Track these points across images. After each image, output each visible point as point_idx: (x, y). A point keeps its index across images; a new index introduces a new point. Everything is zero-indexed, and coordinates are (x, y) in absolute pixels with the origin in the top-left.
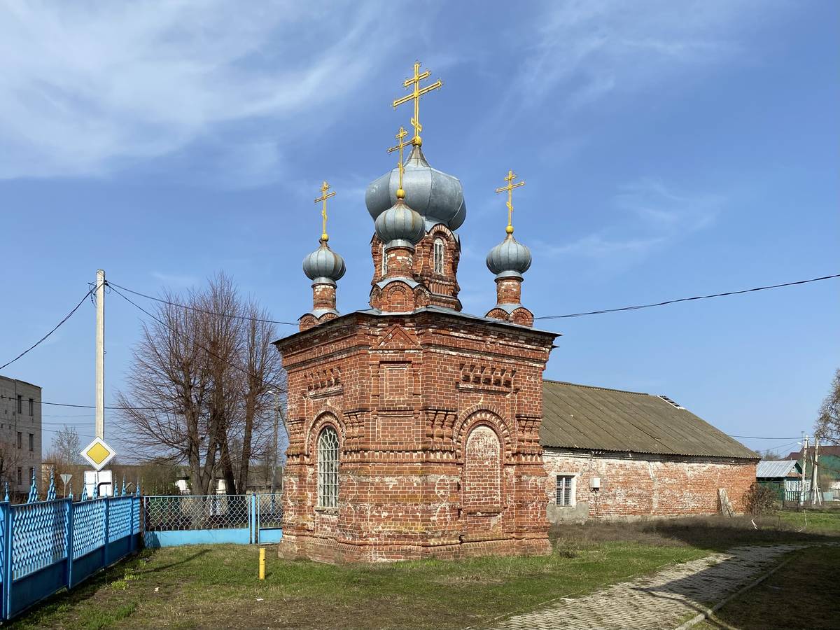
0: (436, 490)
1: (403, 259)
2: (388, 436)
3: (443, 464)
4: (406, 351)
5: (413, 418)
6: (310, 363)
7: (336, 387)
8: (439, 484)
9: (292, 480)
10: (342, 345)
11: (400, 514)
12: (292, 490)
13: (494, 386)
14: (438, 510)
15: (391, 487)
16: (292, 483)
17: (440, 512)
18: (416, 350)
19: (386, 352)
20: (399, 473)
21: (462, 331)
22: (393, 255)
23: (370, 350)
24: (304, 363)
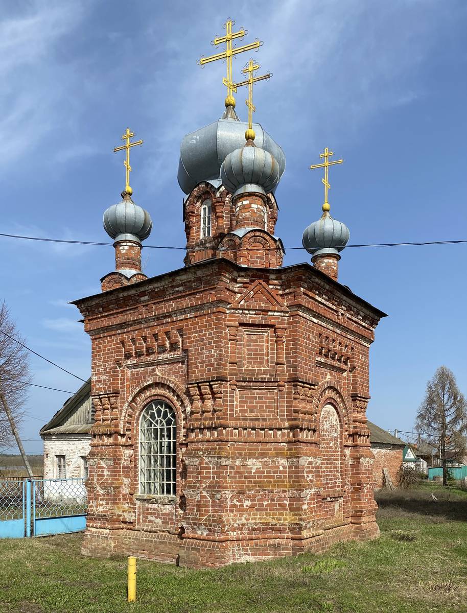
0: (305, 475)
1: (258, 208)
2: (246, 411)
3: (309, 445)
4: (270, 313)
5: (276, 391)
6: (131, 325)
7: (172, 353)
8: (308, 467)
9: (103, 464)
10: (186, 302)
11: (265, 503)
12: (103, 476)
13: (338, 363)
14: (308, 497)
15: (253, 471)
16: (103, 467)
17: (310, 499)
18: (281, 312)
19: (247, 312)
20: (263, 454)
21: (324, 296)
22: (246, 202)
23: (228, 309)
24: (121, 326)
